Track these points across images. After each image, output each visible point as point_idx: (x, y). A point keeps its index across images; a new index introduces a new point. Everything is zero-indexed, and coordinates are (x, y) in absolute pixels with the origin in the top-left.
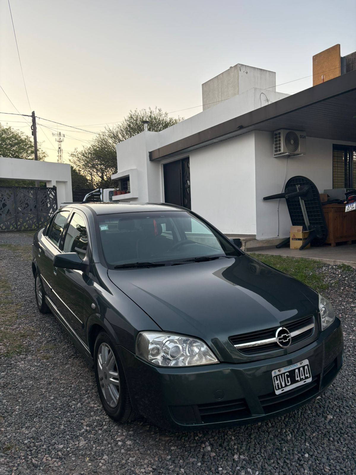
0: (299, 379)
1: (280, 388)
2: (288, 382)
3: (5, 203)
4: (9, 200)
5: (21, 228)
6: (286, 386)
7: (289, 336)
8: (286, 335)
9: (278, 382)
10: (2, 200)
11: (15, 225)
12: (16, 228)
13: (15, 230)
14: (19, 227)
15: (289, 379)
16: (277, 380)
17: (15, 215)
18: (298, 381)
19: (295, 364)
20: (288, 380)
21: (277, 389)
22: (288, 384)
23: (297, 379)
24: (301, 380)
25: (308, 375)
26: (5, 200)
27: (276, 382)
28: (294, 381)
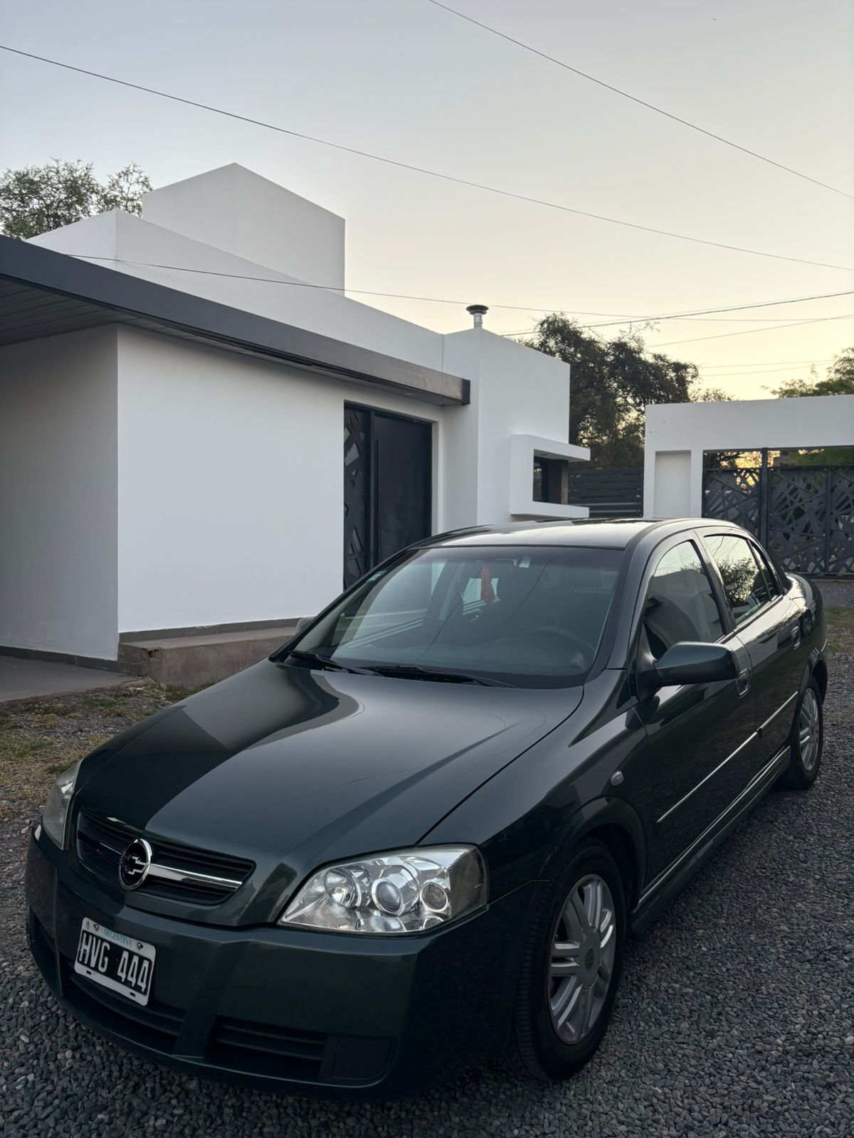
0: (123, 976)
1: (86, 963)
2: (103, 966)
3: (802, 507)
4: (811, 501)
5: (836, 570)
6: (96, 969)
7: (141, 867)
8: (135, 860)
9: (88, 948)
10: (793, 500)
11: (820, 561)
12: (824, 570)
13: (822, 574)
14: (831, 567)
15: (106, 959)
16: (87, 944)
17: (823, 538)
18: (118, 979)
19: (127, 938)
20: (103, 961)
21: (80, 960)
22: (100, 968)
23: (119, 973)
24: (127, 983)
25: (143, 986)
26: (801, 500)
27: (84, 947)
28: (111, 973)
